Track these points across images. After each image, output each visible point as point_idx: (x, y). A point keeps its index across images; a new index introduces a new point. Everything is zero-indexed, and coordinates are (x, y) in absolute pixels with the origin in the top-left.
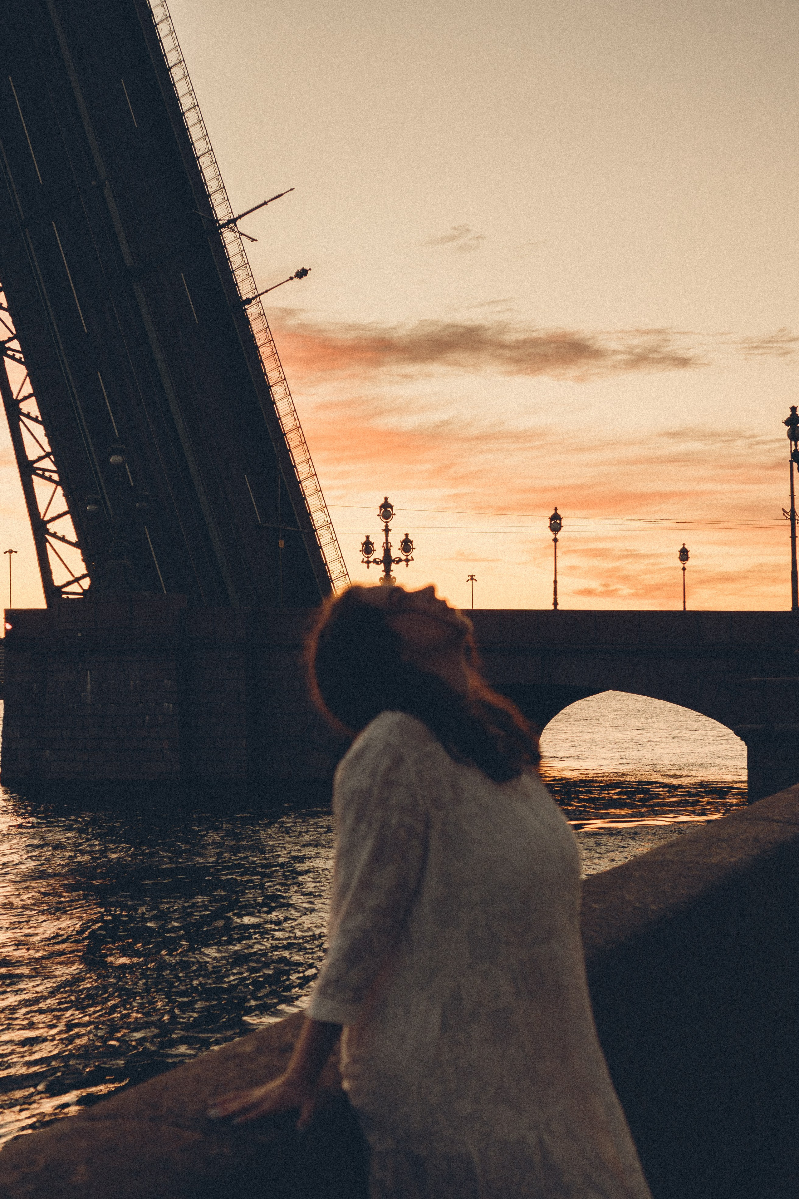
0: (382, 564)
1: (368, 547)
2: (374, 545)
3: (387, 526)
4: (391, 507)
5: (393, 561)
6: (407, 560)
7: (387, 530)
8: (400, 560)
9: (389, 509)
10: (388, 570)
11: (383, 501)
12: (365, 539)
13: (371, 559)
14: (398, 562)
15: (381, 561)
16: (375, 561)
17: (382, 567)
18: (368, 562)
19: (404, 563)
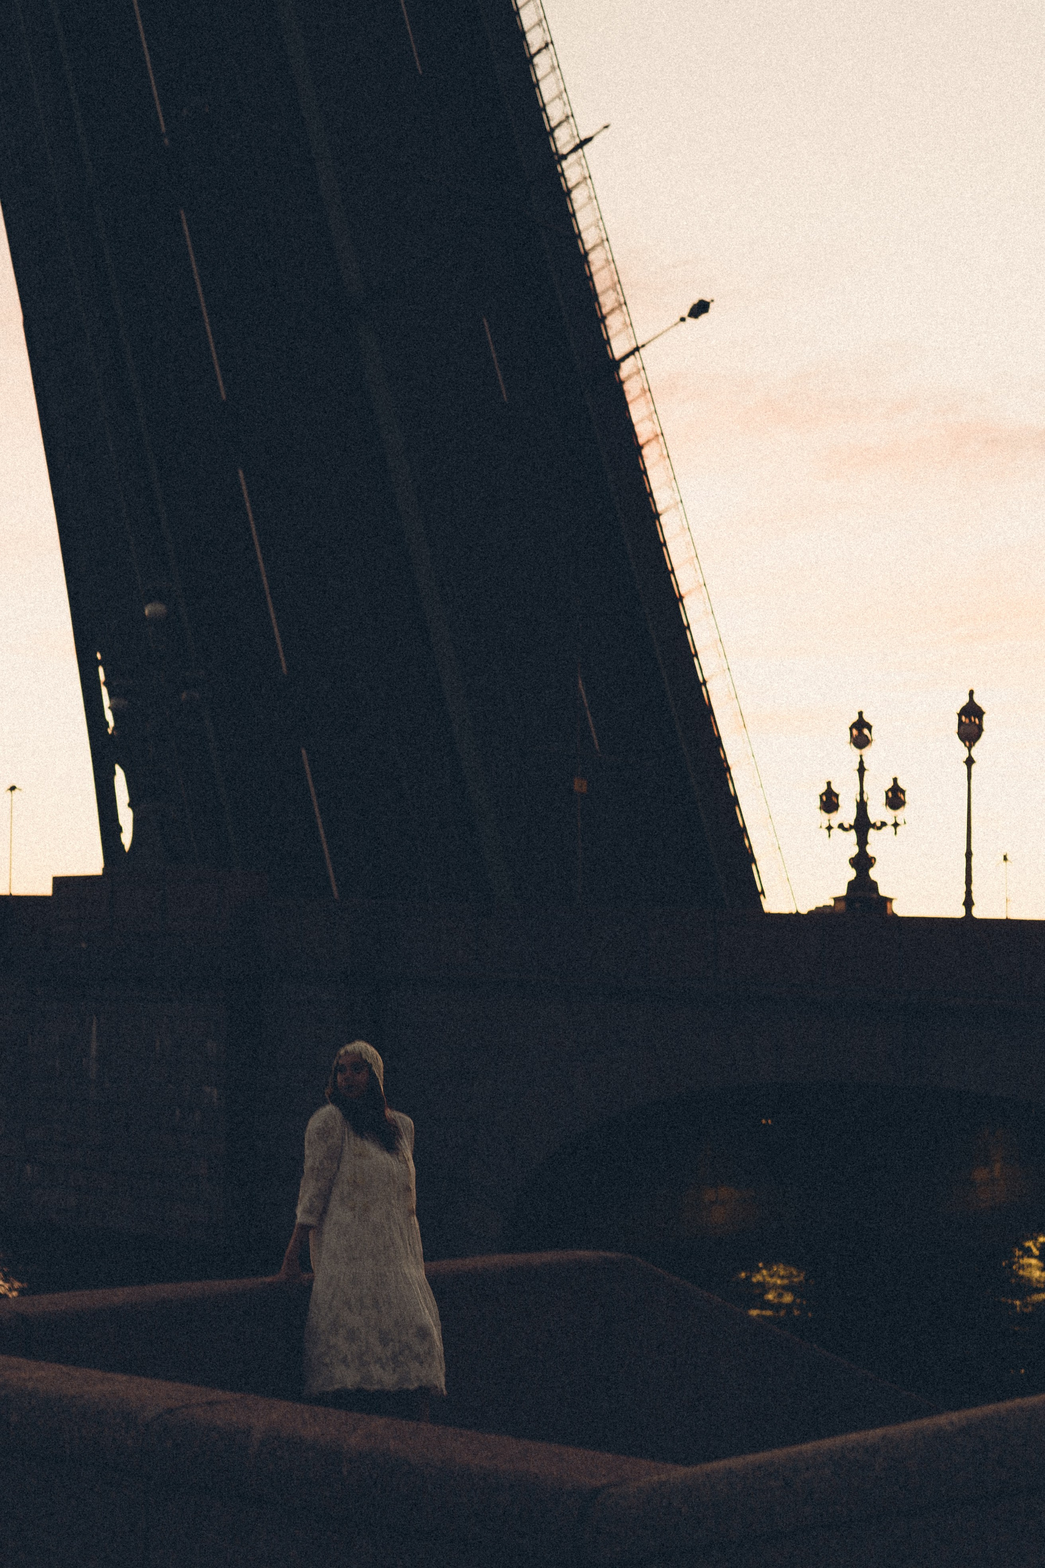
0: (853, 833)
1: (829, 802)
2: (840, 798)
3: (861, 763)
4: (869, 728)
5: (874, 826)
6: (896, 825)
7: (861, 770)
8: (884, 824)
9: (866, 731)
10: (862, 842)
11: (856, 718)
12: (824, 788)
13: (835, 824)
14: (879, 828)
15: (851, 827)
16: (841, 826)
17: (852, 835)
18: (829, 828)
19: (889, 829)
